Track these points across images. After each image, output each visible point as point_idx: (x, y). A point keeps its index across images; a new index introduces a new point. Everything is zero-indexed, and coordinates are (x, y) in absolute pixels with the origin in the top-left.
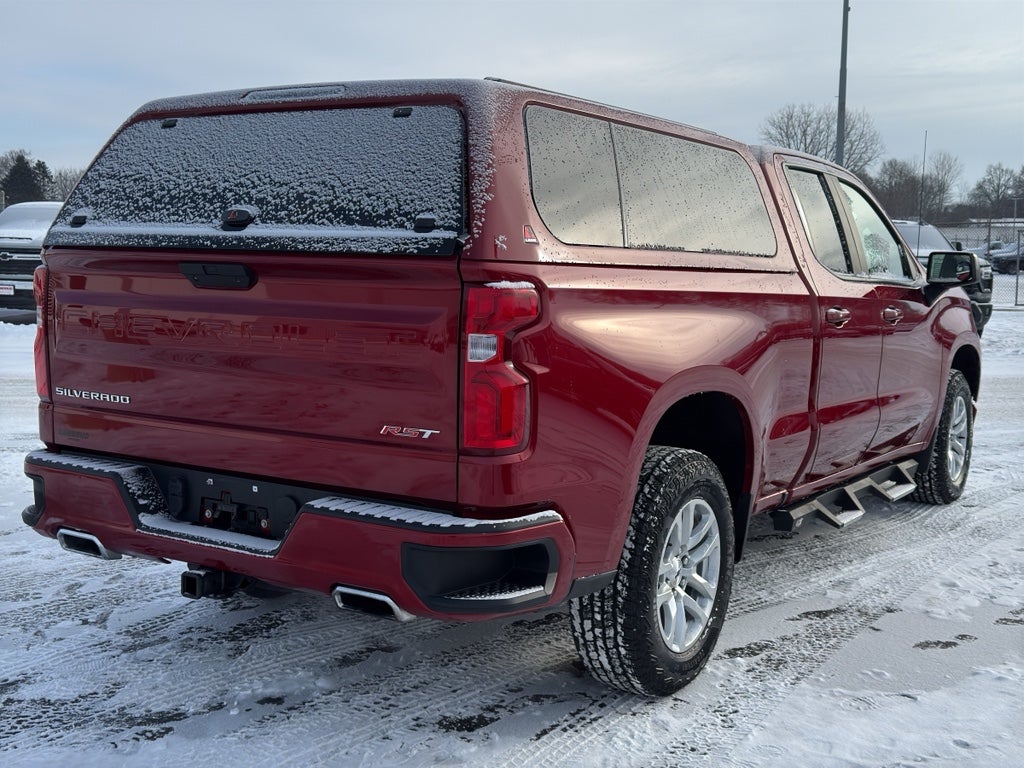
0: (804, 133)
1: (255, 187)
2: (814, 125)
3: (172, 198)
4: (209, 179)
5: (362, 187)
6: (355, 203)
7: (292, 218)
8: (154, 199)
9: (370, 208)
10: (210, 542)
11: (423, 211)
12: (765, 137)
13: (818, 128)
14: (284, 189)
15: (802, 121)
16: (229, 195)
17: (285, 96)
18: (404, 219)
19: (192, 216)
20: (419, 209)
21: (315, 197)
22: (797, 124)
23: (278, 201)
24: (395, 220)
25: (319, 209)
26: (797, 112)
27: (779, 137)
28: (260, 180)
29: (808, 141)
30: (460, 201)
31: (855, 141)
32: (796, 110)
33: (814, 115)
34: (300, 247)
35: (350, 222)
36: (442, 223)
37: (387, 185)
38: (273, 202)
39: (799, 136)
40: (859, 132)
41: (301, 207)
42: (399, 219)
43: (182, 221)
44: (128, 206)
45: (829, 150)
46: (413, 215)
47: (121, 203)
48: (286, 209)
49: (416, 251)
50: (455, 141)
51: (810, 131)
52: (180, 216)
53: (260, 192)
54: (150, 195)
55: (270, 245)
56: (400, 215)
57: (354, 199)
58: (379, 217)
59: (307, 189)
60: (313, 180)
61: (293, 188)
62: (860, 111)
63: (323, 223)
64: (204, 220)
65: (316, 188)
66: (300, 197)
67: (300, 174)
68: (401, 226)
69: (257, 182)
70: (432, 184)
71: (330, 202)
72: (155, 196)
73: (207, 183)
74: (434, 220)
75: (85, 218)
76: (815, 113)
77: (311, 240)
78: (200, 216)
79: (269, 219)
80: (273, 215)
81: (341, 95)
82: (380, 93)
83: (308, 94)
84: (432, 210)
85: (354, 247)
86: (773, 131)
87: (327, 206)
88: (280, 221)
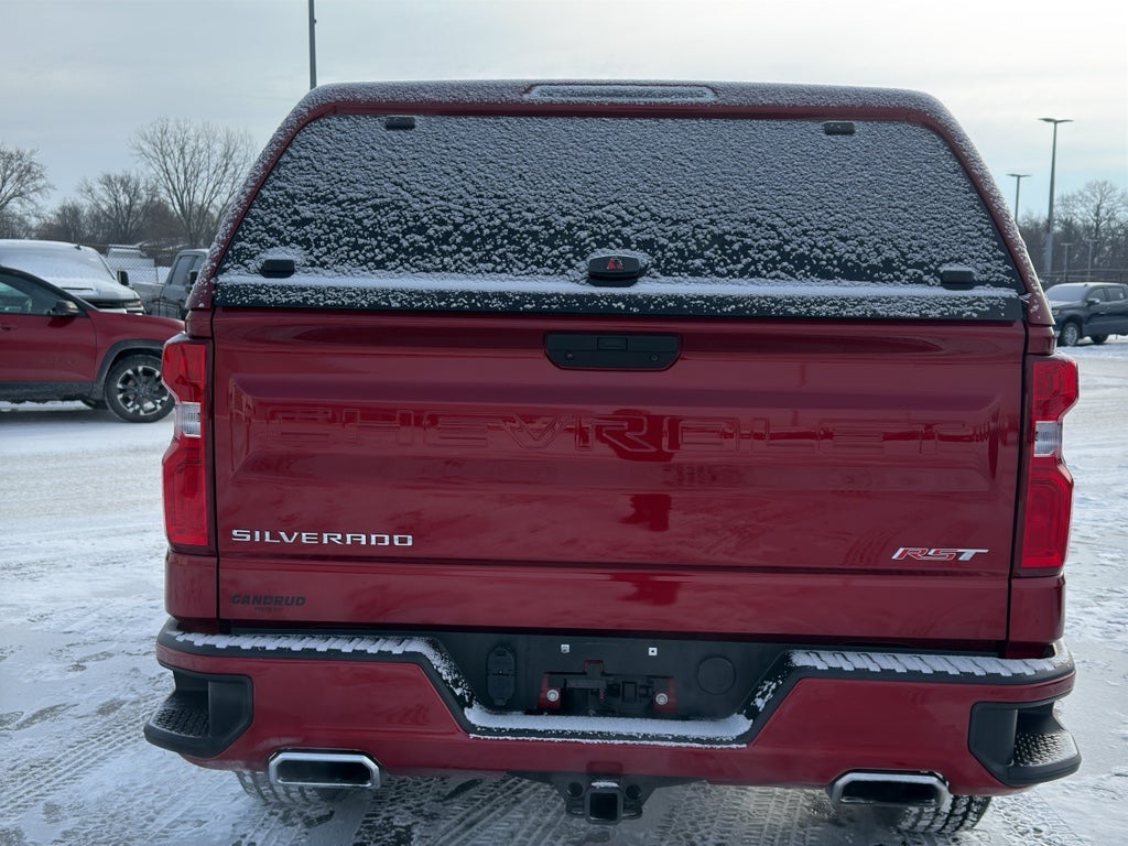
0: (182, 150)
1: (625, 224)
2: (192, 143)
3: (469, 238)
4: (529, 210)
5: (826, 227)
6: (823, 250)
7: (718, 269)
8: (430, 238)
9: (854, 257)
10: (619, 737)
11: (945, 261)
12: (136, 152)
13: (197, 147)
14: (684, 228)
15: (179, 137)
16: (583, 234)
17: (608, 95)
18: (919, 272)
19: (522, 265)
20: (939, 258)
21: (749, 241)
22: (172, 140)
23: (680, 244)
24: (903, 272)
25: (762, 257)
26: (172, 126)
27: (154, 155)
28: (631, 213)
29: (188, 160)
30: (999, 247)
31: (239, 165)
32: (170, 124)
33: (192, 132)
34: (793, 310)
35: (826, 275)
36: (984, 277)
37: (869, 226)
38: (671, 245)
39: (177, 156)
40: (242, 154)
41: (730, 254)
42: (910, 271)
43: (503, 271)
44: (379, 246)
45: (211, 172)
46: (932, 267)
47: (361, 241)
48: (701, 256)
49: (975, 315)
50: (952, 171)
51: (188, 149)
52: (495, 262)
53: (638, 231)
54: (422, 230)
55: (738, 308)
56: (909, 267)
57: (820, 244)
58: (874, 268)
59: (727, 228)
60: (734, 216)
61: (699, 226)
62: (242, 131)
63: (777, 277)
64: (547, 269)
65: (746, 228)
66: (719, 239)
67: (703, 207)
68: (918, 281)
69: (628, 218)
70: (944, 225)
71: (777, 248)
72: (431, 232)
73: (530, 216)
74: (970, 273)
75: (291, 263)
76: (192, 130)
77: (804, 301)
78: (538, 264)
79: (675, 270)
80: (680, 265)
81: (709, 98)
82: (785, 101)
83: (650, 94)
84: (962, 260)
85: (881, 311)
86: (147, 147)
87: (775, 253)
88: (696, 273)
